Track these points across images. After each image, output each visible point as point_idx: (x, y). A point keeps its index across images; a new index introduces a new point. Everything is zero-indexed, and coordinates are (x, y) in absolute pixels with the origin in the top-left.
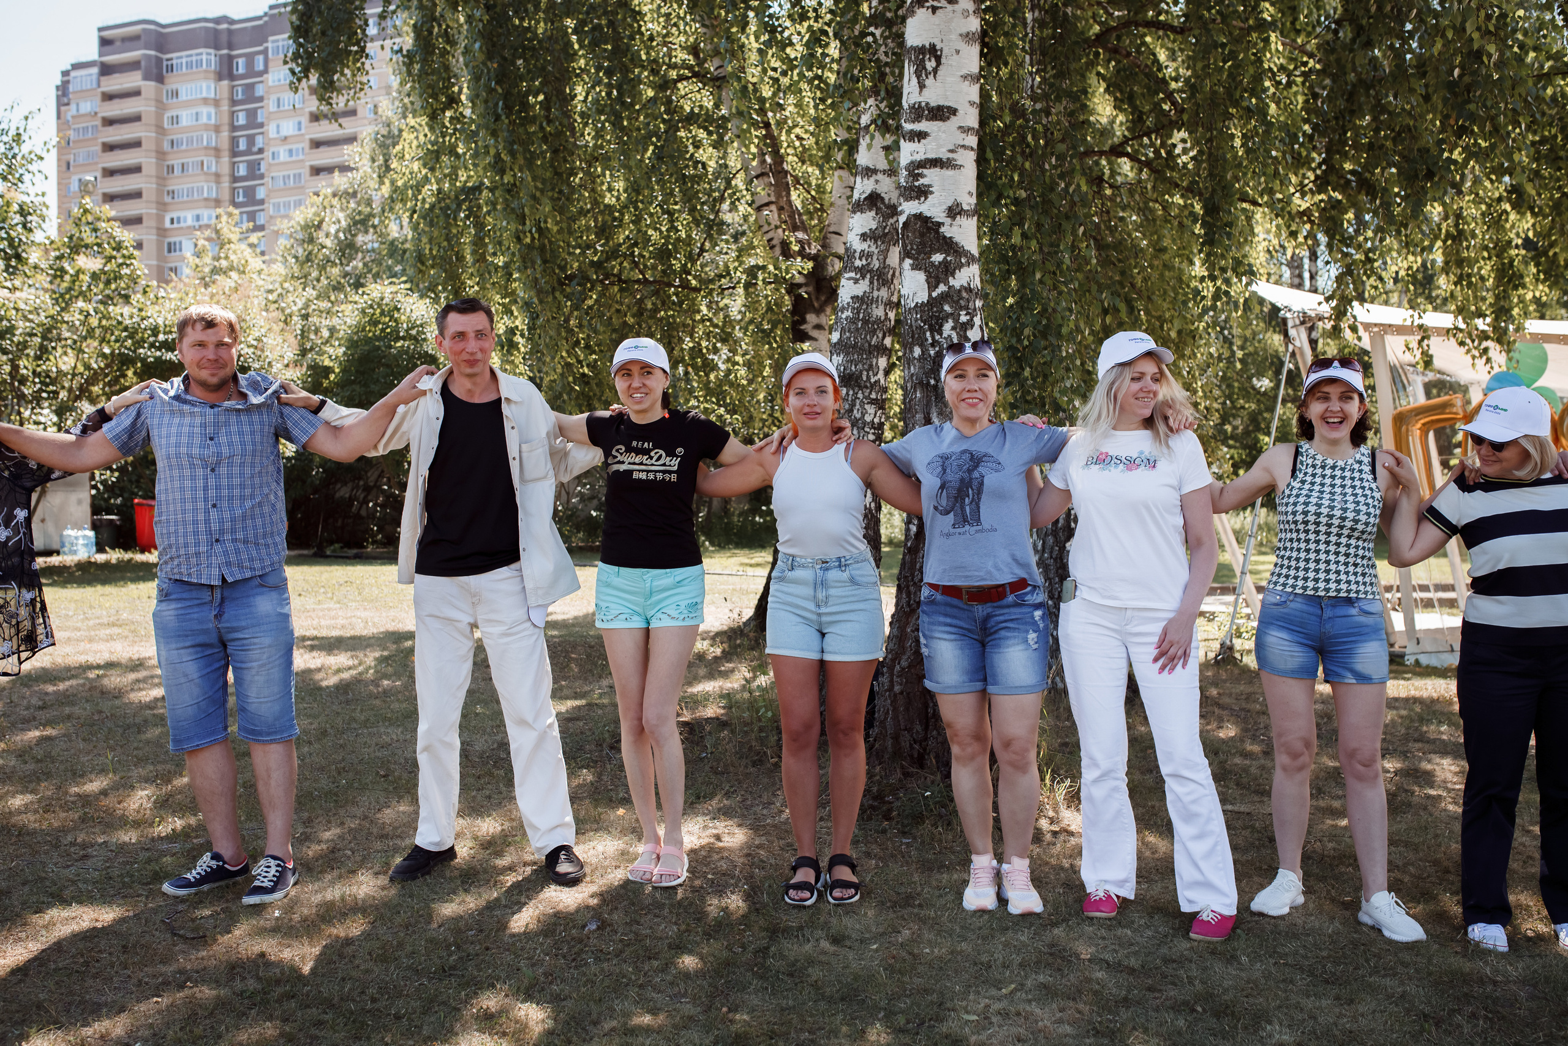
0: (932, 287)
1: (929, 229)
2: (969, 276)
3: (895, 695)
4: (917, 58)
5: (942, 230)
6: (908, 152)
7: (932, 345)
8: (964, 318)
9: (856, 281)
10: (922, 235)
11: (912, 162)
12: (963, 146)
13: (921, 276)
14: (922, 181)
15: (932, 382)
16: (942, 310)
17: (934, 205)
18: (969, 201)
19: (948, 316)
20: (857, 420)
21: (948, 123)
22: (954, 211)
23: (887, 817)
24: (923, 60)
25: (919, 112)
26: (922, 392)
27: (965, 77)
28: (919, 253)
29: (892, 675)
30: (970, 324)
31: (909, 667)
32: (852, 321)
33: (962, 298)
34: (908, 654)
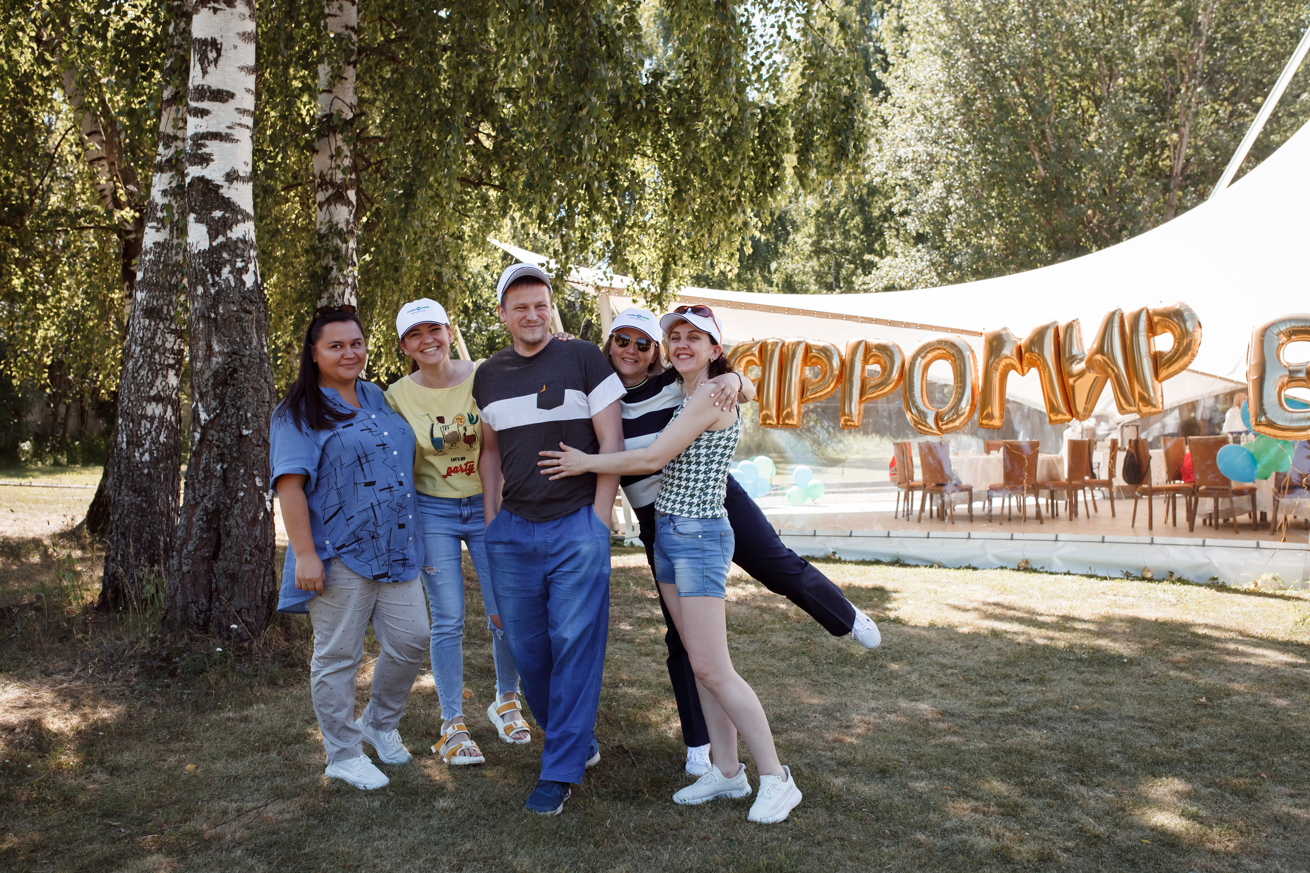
0: (212, 237)
1: (210, 190)
2: (245, 230)
3: (183, 574)
4: (200, 48)
5: (221, 191)
6: (194, 125)
7: (213, 285)
8: (239, 264)
9: (158, 230)
10: (204, 194)
11: (196, 134)
12: (240, 124)
13: (203, 229)
14: (204, 150)
15: (213, 315)
16: (221, 257)
17: (214, 171)
18: (245, 170)
19: (226, 262)
20: (159, 347)
21: (226, 104)
22: (232, 177)
23: (173, 675)
24: (205, 51)
25: (203, 93)
26: (204, 323)
27: (242, 68)
28: (201, 209)
29: (180, 557)
30: (245, 270)
31: (195, 550)
32: (154, 263)
33: (238, 248)
34: (194, 539)
